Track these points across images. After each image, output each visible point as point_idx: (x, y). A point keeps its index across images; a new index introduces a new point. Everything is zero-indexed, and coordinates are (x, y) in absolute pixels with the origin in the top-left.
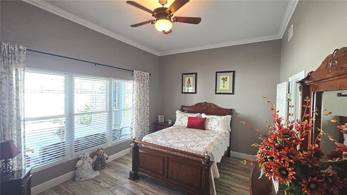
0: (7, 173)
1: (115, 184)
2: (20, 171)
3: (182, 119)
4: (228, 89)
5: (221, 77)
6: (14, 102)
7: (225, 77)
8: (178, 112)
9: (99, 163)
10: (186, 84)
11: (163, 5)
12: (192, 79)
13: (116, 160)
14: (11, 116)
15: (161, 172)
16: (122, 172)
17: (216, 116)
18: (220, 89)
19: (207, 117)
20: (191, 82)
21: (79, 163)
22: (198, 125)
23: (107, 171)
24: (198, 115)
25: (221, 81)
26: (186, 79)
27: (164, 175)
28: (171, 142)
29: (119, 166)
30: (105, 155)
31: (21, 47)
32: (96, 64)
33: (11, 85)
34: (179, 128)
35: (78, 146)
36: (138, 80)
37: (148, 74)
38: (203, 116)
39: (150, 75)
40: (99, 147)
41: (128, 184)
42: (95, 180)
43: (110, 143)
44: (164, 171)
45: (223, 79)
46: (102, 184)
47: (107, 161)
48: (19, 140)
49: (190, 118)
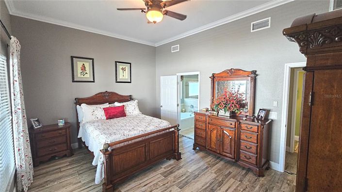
4: (127, 78)
5: (121, 67)
7: (124, 67)
8: (83, 105)
18: (120, 77)
25: (121, 71)
45: (123, 69)
49: (106, 110)
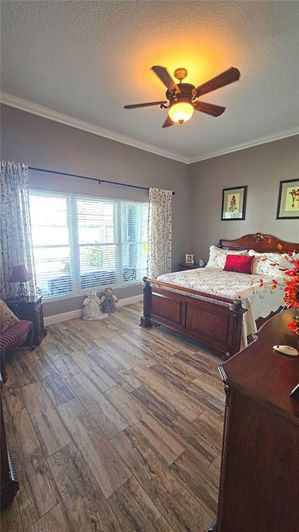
0: (23, 296)
1: (123, 328)
2: (33, 297)
3: (218, 258)
5: (289, 189)
6: (23, 227)
7: (296, 189)
8: (212, 248)
9: (107, 306)
10: (229, 206)
11: (181, 79)
12: (238, 196)
13: (127, 306)
14: (21, 241)
15: (178, 321)
16: (133, 318)
17: (271, 254)
18: (286, 210)
19: (257, 255)
20: (237, 202)
21: (86, 301)
22: (241, 266)
23: (117, 315)
24: (243, 252)
26: (229, 197)
27: (180, 323)
28: (192, 283)
29: (129, 312)
30: (114, 297)
31: (24, 166)
32: (100, 181)
33: (19, 208)
34: (210, 270)
35: (85, 282)
36: (156, 202)
37: (171, 192)
38: (251, 253)
39: (173, 194)
40: (107, 286)
41: (138, 330)
42: (103, 322)
43: (120, 284)
44: (181, 318)
45: (293, 193)
46: (110, 326)
47: (117, 305)
48: (29, 266)
49: (229, 257)
